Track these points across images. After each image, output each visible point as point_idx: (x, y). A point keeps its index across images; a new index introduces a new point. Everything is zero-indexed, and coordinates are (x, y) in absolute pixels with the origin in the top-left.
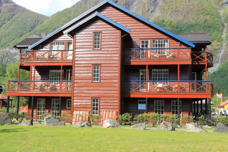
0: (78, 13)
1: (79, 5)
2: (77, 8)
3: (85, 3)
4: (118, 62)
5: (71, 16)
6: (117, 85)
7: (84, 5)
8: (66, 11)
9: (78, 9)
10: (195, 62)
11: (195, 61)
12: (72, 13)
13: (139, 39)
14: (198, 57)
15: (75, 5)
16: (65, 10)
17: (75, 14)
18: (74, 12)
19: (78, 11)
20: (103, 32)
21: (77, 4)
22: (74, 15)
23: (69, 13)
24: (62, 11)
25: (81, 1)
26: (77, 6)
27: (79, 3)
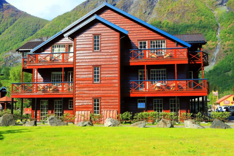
0: (78, 17)
1: (78, 9)
3: (85, 7)
4: (117, 63)
5: (71, 20)
6: (117, 85)
9: (77, 13)
11: (192, 61)
12: (72, 17)
13: (138, 40)
14: (194, 56)
15: (74, 9)
16: (65, 14)
17: (75, 17)
18: (74, 15)
19: (78, 15)
20: (102, 34)
21: (77, 8)
22: (74, 18)
23: (70, 17)
24: (62, 15)
25: (80, 5)
26: (77, 10)
27: (79, 7)
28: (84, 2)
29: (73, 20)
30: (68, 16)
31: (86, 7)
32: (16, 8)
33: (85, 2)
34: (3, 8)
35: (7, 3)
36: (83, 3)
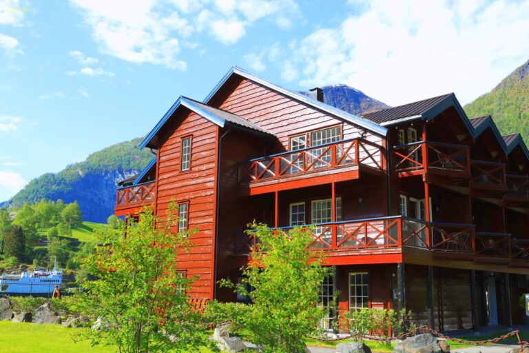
0: (508, 100)
1: (509, 85)
2: (504, 91)
3: (522, 77)
4: (212, 192)
5: (493, 109)
7: (520, 80)
8: (482, 102)
9: (506, 92)
10: (401, 172)
11: (401, 170)
12: (496, 103)
13: (288, 136)
14: (406, 158)
15: (499, 85)
16: (480, 99)
17: (503, 103)
18: (500, 99)
19: (509, 97)
20: (195, 134)
21: (505, 82)
22: (500, 105)
23: (490, 104)
24: (474, 103)
25: (512, 74)
26: (505, 86)
27: (509, 80)
28: (519, 68)
29: (498, 108)
30: (486, 102)
31: (525, 78)
32: (384, 104)
33: (523, 66)
34: (360, 107)
35: (367, 97)
36: (516, 70)
